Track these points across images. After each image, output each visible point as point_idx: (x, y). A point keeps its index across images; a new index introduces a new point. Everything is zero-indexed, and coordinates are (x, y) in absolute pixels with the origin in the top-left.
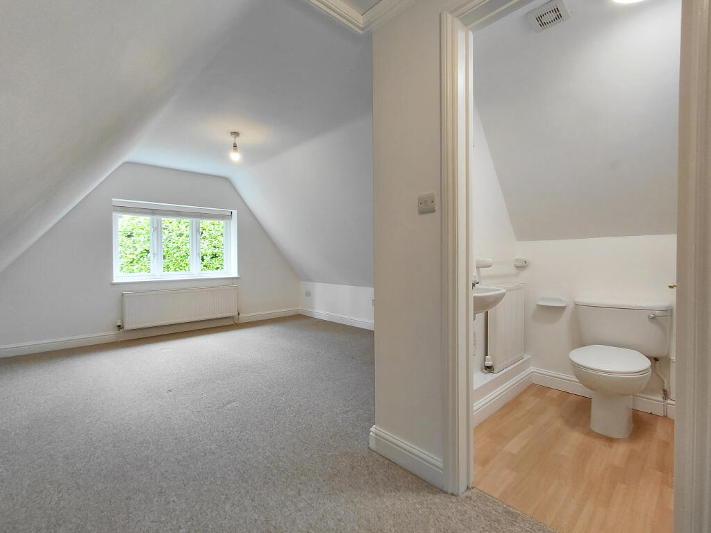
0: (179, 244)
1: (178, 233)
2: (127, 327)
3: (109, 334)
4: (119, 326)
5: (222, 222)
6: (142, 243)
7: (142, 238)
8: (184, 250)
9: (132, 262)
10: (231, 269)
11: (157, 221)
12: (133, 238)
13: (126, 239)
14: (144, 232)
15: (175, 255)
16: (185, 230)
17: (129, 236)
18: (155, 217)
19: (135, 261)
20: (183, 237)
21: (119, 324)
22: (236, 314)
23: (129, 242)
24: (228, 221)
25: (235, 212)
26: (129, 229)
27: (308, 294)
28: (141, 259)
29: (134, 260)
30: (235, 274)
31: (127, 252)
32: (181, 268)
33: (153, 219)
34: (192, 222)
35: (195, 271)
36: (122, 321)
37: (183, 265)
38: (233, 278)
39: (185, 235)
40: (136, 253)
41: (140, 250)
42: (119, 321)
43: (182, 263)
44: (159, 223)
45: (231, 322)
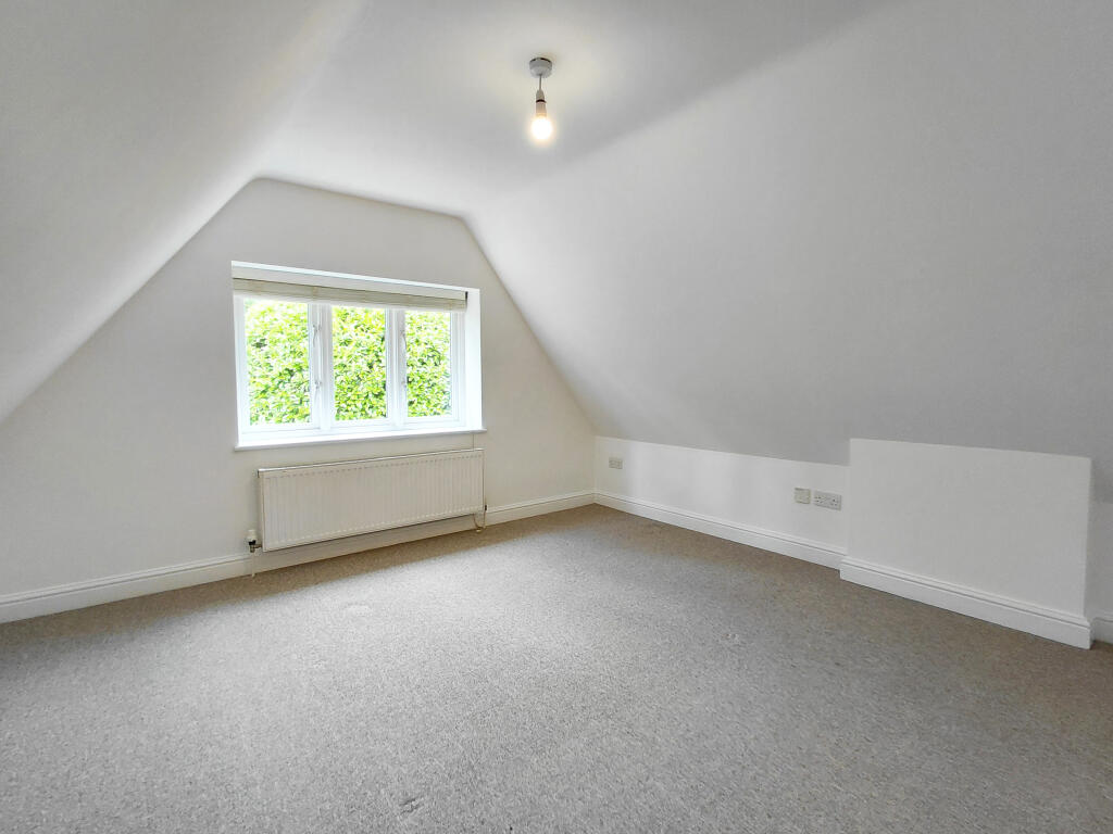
0: (345, 359)
1: (343, 338)
2: (269, 545)
3: (230, 561)
4: (251, 543)
5: (445, 316)
6: (281, 358)
7: (280, 349)
8: (353, 369)
9: (264, 392)
10: (465, 412)
11: (323, 311)
12: (265, 349)
13: (254, 351)
14: (284, 337)
15: (339, 379)
16: (353, 334)
17: (259, 345)
18: (319, 304)
19: (270, 391)
20: (351, 346)
21: (252, 538)
22: (481, 507)
23: (259, 354)
24: (459, 313)
25: (475, 294)
26: (259, 332)
27: (616, 464)
28: (281, 385)
29: (268, 387)
30: (476, 424)
31: (254, 373)
32: (349, 402)
33: (314, 307)
34: (391, 313)
35: (398, 420)
36: (258, 534)
37: (353, 398)
38: (473, 434)
39: (353, 344)
40: (272, 375)
41: (278, 369)
42: (252, 531)
43: (349, 394)
44: (326, 316)
45: (471, 526)
